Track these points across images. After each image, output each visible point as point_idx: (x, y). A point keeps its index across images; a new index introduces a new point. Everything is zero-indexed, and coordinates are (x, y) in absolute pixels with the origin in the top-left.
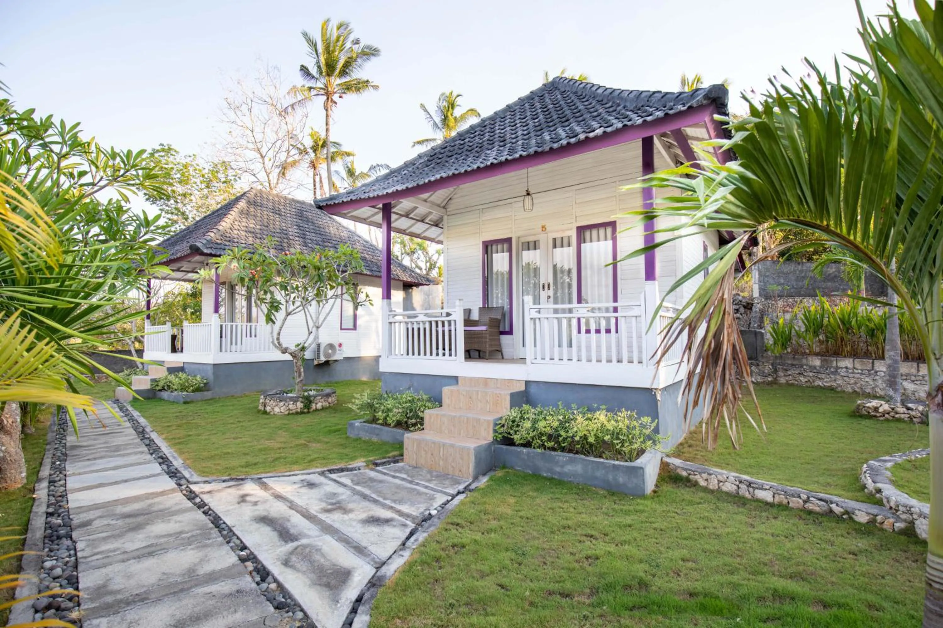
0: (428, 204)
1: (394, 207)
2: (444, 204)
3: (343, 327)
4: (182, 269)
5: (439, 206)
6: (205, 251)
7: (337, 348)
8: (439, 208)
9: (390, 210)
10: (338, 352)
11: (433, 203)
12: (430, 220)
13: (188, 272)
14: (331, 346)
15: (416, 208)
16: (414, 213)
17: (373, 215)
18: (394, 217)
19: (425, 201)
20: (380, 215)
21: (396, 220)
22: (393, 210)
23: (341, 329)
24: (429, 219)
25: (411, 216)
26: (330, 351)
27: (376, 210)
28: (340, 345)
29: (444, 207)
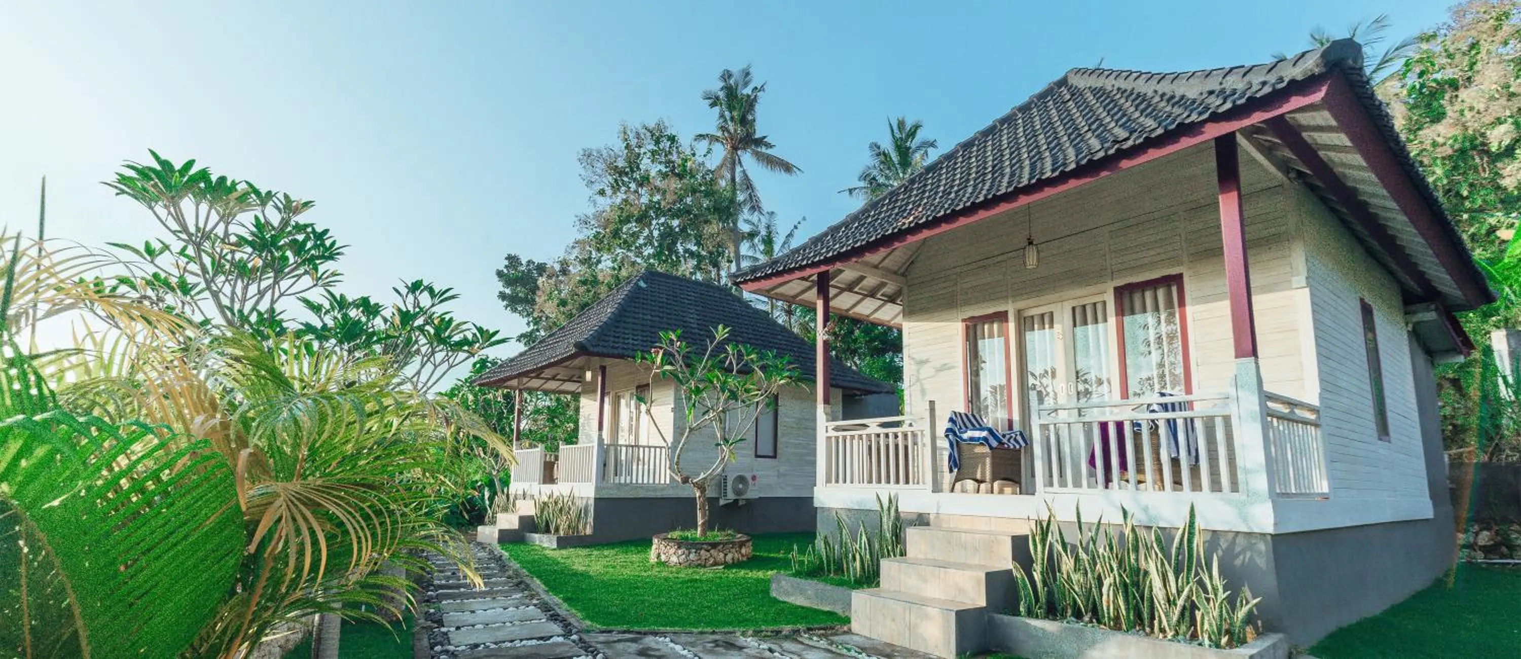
0: (880, 272)
1: (833, 279)
2: (902, 271)
3: (759, 453)
4: (558, 377)
5: (895, 273)
6: (591, 349)
7: (750, 481)
8: (894, 276)
9: (828, 282)
10: (751, 487)
11: (888, 270)
12: (882, 295)
13: (565, 381)
14: (741, 479)
15: (862, 278)
16: (860, 286)
17: (804, 292)
18: (832, 292)
19: (876, 267)
20: (815, 290)
21: (836, 296)
22: (832, 283)
23: (757, 456)
24: (881, 292)
25: (856, 290)
26: (741, 486)
27: (808, 284)
28: (754, 478)
29: (903, 275)
